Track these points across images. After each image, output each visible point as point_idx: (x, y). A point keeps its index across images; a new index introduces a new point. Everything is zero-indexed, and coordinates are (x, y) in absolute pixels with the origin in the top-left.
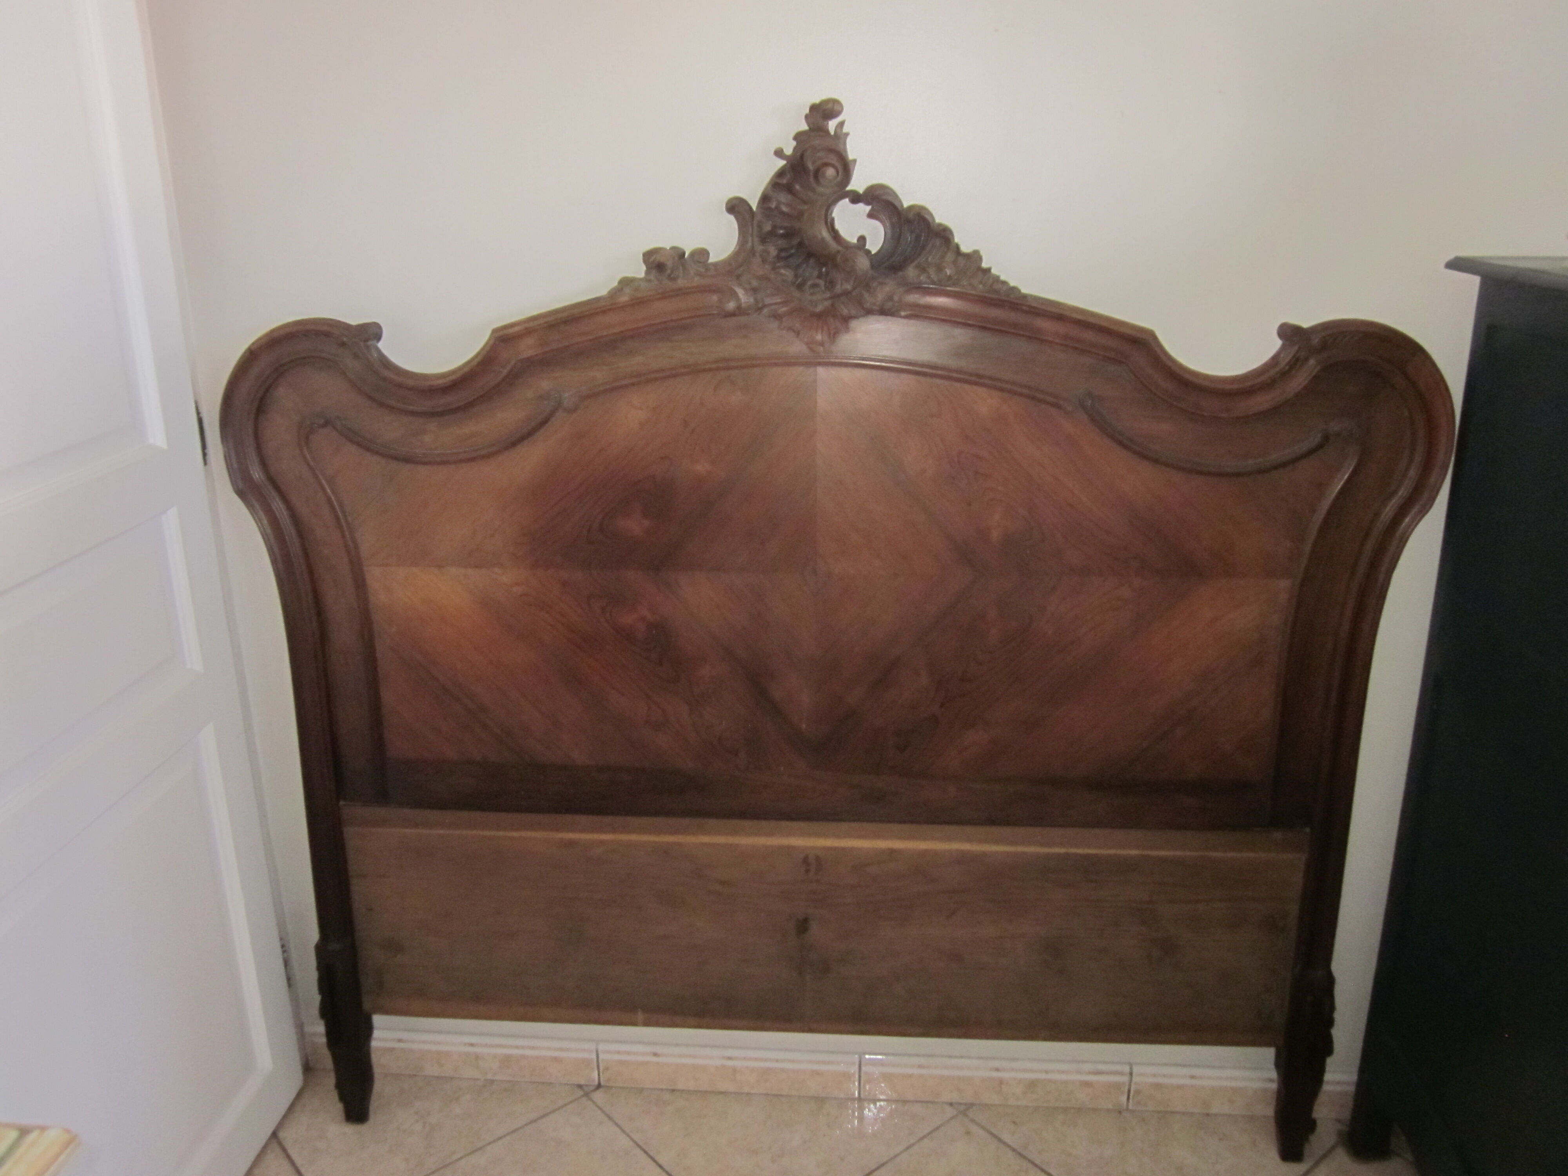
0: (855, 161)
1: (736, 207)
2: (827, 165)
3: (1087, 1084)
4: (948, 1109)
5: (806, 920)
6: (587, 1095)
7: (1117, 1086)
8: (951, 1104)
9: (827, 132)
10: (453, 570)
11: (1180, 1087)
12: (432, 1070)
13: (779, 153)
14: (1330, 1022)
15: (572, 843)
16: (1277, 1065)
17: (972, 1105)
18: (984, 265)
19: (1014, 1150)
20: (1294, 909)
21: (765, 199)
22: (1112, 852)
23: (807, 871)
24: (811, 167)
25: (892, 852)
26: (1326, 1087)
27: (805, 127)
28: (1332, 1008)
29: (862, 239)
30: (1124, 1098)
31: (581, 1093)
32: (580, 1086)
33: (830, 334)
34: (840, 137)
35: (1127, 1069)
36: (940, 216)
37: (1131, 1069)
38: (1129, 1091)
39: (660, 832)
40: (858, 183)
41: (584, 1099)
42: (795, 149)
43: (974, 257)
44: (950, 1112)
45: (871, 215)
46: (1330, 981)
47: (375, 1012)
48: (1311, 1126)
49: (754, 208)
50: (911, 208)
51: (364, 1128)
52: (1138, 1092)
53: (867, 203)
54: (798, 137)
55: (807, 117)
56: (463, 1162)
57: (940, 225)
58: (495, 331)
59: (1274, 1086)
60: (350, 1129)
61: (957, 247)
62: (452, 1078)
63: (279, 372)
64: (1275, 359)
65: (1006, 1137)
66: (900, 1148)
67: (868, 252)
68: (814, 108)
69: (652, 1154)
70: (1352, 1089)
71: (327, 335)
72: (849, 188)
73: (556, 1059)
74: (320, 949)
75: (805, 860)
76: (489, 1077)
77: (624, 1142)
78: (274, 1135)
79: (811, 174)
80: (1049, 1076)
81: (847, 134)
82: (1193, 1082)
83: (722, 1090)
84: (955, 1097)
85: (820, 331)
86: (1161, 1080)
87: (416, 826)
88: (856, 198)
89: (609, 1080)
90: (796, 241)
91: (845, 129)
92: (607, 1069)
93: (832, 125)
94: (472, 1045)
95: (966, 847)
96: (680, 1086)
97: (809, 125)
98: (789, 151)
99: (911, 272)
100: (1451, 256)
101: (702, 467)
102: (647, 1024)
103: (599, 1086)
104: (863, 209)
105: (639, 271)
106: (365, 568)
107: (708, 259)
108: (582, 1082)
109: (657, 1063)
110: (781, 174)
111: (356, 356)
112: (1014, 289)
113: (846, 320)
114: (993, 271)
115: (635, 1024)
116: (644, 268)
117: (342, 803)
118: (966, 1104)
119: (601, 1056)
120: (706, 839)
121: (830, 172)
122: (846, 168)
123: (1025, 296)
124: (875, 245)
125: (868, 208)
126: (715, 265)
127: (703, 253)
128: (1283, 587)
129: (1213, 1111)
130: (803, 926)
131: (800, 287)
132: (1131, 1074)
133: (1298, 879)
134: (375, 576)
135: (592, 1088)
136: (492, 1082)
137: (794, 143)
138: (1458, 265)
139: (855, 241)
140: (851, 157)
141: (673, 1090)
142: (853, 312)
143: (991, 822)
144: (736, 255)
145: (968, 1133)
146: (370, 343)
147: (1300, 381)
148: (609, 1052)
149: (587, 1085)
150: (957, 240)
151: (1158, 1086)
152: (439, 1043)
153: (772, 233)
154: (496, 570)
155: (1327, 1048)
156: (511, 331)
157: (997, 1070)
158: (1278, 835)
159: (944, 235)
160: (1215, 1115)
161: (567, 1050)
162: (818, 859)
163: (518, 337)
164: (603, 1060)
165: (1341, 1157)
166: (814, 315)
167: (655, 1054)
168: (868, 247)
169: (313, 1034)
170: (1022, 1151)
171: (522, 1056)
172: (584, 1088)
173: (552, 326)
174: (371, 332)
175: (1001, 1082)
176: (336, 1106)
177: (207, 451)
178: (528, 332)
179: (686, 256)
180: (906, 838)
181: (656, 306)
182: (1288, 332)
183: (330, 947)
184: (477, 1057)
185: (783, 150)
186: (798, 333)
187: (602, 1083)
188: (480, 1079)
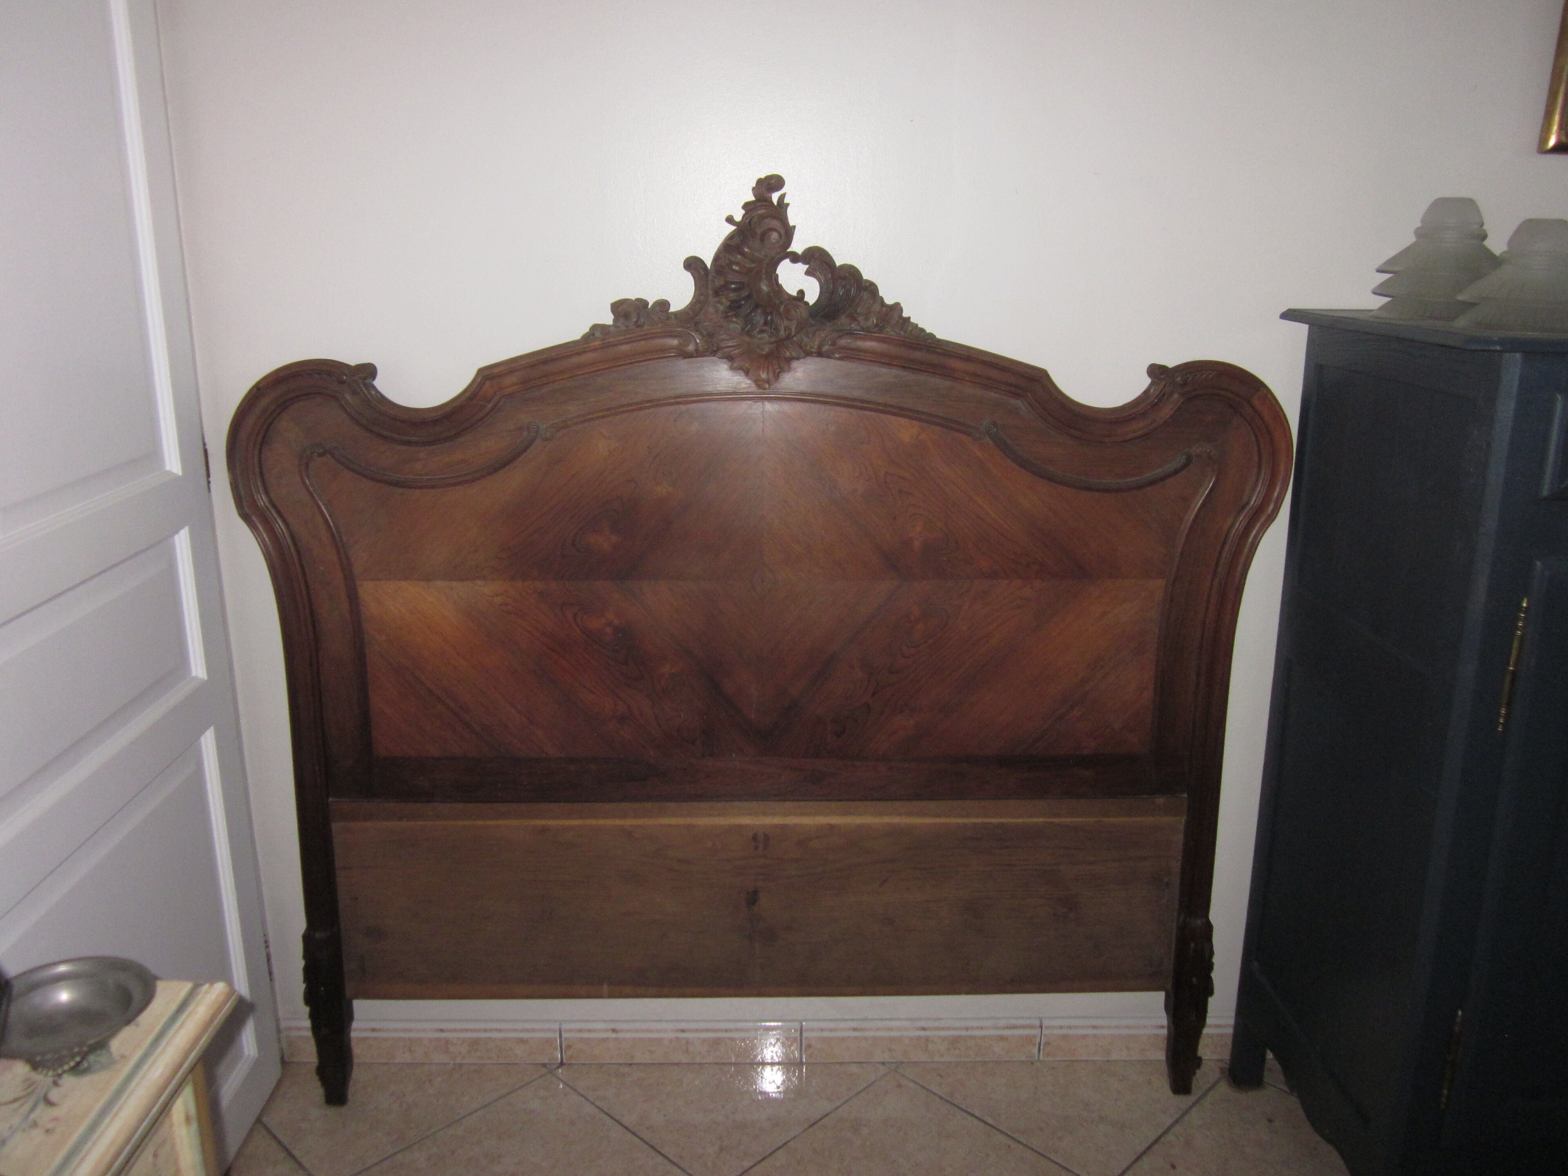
0: (794, 227)
1: (693, 264)
2: (772, 230)
3: (1002, 1038)
4: (881, 1067)
5: (755, 892)
6: (551, 1072)
7: (1029, 1039)
8: (883, 1063)
9: (772, 202)
10: (439, 583)
11: (1084, 1037)
12: (401, 1057)
13: (730, 220)
14: (1210, 967)
15: (544, 830)
16: (1167, 1007)
17: (902, 1063)
18: (905, 315)
19: (941, 1098)
20: (1176, 866)
21: (716, 258)
22: (1020, 820)
23: (756, 848)
24: (759, 231)
25: (831, 827)
27: (752, 198)
28: (1212, 954)
29: (801, 293)
30: (1036, 1051)
31: (544, 1071)
32: (544, 1065)
33: (775, 373)
34: (782, 206)
35: (1037, 1023)
36: (867, 275)
37: (1041, 1019)
38: (1040, 1044)
39: (624, 816)
40: (798, 246)
41: (550, 1077)
42: (744, 216)
43: (897, 308)
44: (883, 1070)
45: (808, 273)
46: (1209, 927)
47: (357, 997)
48: (1198, 1062)
49: (709, 266)
50: (843, 267)
51: (343, 1110)
52: (1047, 1044)
53: (805, 263)
54: (747, 206)
55: (753, 189)
56: (440, 1134)
57: (867, 281)
58: (481, 371)
59: (1165, 1032)
60: (332, 1112)
61: (882, 298)
62: (423, 1064)
63: (283, 406)
64: (1146, 392)
65: (934, 1088)
66: (842, 1101)
67: (807, 304)
68: (760, 182)
69: (617, 1118)
70: (1230, 1031)
71: (329, 374)
72: (789, 250)
73: (522, 1041)
74: (308, 939)
75: (755, 838)
76: (458, 1061)
77: (589, 1109)
78: (259, 1120)
79: (758, 237)
80: (970, 1033)
81: (788, 205)
82: (1095, 1032)
83: (676, 1061)
84: (886, 1057)
85: (766, 371)
86: (1067, 1032)
87: (400, 819)
88: (795, 258)
89: (571, 1057)
90: (745, 293)
91: (786, 201)
92: (569, 1047)
93: (775, 197)
94: (442, 1030)
95: (896, 820)
96: (637, 1060)
97: (755, 196)
98: (738, 218)
99: (843, 320)
100: (1284, 309)
101: (663, 489)
102: (611, 996)
103: (562, 1064)
104: (802, 267)
105: (608, 319)
106: (358, 583)
107: (669, 310)
108: (546, 1061)
109: (616, 1039)
110: (731, 237)
111: (355, 393)
112: (931, 336)
113: (789, 360)
114: (912, 320)
115: (601, 997)
116: (612, 317)
117: (331, 799)
118: (896, 1063)
119: (564, 1035)
120: (666, 821)
121: (774, 236)
122: (788, 233)
123: (939, 341)
124: (812, 295)
125: (806, 267)
126: (676, 314)
127: (663, 305)
128: (1158, 585)
129: (1114, 1057)
130: (753, 898)
131: (749, 334)
132: (1041, 1027)
133: (1179, 839)
134: (367, 590)
135: (555, 1066)
136: (461, 1065)
137: (743, 212)
138: (1290, 315)
139: (795, 294)
140: (791, 224)
141: (631, 1064)
142: (794, 354)
143: (918, 797)
144: (692, 305)
145: (900, 1086)
146: (368, 381)
147: (1166, 412)
148: (570, 1030)
149: (549, 1064)
150: (881, 293)
151: (1064, 1037)
152: (411, 1030)
153: (725, 286)
154: (478, 582)
155: (1208, 989)
156: (496, 370)
157: (924, 1029)
158: (1160, 800)
159: (871, 289)
160: (1115, 1061)
161: (533, 1030)
162: (767, 837)
163: (500, 375)
164: (566, 1039)
165: (1224, 1088)
166: (761, 356)
167: (614, 1031)
168: (806, 299)
169: (289, 1029)
170: (949, 1098)
171: (490, 1039)
172: (548, 1066)
173: (532, 366)
174: (368, 371)
175: (927, 1039)
176: (316, 1090)
177: (211, 479)
178: (512, 372)
179: (649, 306)
180: (845, 814)
181: (625, 348)
182: (1156, 371)
183: (318, 935)
184: (447, 1042)
185: (733, 217)
186: (747, 373)
187: (564, 1061)
188: (450, 1063)
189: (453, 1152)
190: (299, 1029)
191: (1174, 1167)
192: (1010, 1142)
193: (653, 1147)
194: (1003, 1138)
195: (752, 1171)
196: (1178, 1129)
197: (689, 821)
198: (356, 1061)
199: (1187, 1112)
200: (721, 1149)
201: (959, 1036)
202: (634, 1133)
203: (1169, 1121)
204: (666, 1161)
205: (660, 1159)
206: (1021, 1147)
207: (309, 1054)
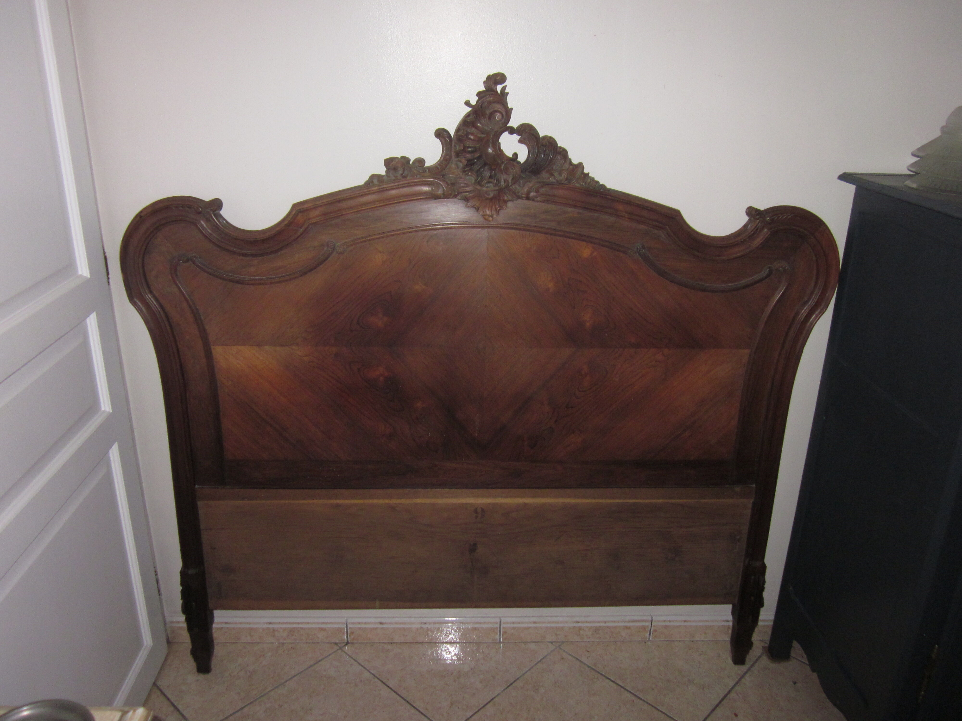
0: (512, 109)
1: (441, 134)
2: (496, 111)
3: (627, 628)
4: (550, 645)
5: (475, 545)
6: (341, 648)
7: (644, 628)
8: (552, 643)
9: (497, 92)
10: (267, 348)
11: (679, 627)
12: (246, 639)
13: (467, 103)
14: (763, 589)
15: (338, 506)
16: (733, 613)
17: (563, 642)
18: (586, 171)
19: (589, 667)
20: (745, 529)
21: (458, 130)
22: (647, 501)
23: (476, 517)
24: (488, 112)
25: (525, 504)
26: (760, 623)
27: (483, 88)
28: (764, 582)
29: (515, 155)
30: (648, 634)
31: (336, 648)
32: (336, 644)
33: (496, 210)
34: (504, 94)
35: (650, 618)
36: (561, 143)
37: (652, 617)
38: (650, 631)
39: (391, 498)
40: (514, 123)
41: (340, 651)
42: (477, 102)
43: (580, 166)
44: (552, 647)
45: (520, 141)
46: (764, 568)
47: (216, 609)
48: (750, 645)
49: (452, 136)
50: (545, 137)
51: (209, 676)
52: (655, 631)
53: (518, 134)
54: (479, 94)
55: (484, 82)
56: (272, 693)
57: (561, 148)
58: (295, 206)
59: (731, 624)
60: (201, 677)
61: (570, 160)
62: (259, 643)
63: (158, 229)
64: (745, 226)
65: (584, 659)
66: (527, 669)
67: (519, 162)
68: (489, 78)
69: (384, 681)
71: (190, 207)
72: (508, 125)
73: (322, 629)
74: (183, 574)
75: (476, 511)
76: (281, 641)
77: (367, 675)
78: (155, 684)
79: (487, 116)
80: (607, 624)
81: (508, 93)
82: (686, 624)
83: (420, 641)
84: (554, 638)
85: (490, 209)
86: (668, 624)
87: (243, 499)
88: (512, 131)
89: (354, 639)
90: (477, 155)
91: (507, 91)
92: (352, 633)
93: (499, 88)
94: (270, 623)
95: (567, 501)
96: (395, 641)
97: (485, 87)
98: (473, 102)
99: (544, 175)
100: (840, 173)
101: (419, 287)
102: (381, 608)
103: (348, 643)
104: (516, 137)
105: (382, 170)
106: (212, 347)
107: (424, 165)
108: (338, 642)
109: (382, 628)
110: (468, 115)
111: (208, 220)
112: (603, 186)
113: (506, 202)
114: (590, 175)
115: (374, 608)
116: (385, 169)
117: (197, 486)
118: (559, 642)
119: (349, 626)
120: (418, 501)
121: (498, 116)
122: (508, 112)
123: (609, 190)
124: (522, 157)
126: (429, 168)
127: (421, 161)
128: (745, 354)
129: (696, 638)
130: (473, 548)
131: (479, 183)
132: (652, 621)
133: (748, 512)
134: (218, 351)
135: (344, 644)
136: (283, 644)
137: (477, 98)
138: (845, 177)
139: (510, 156)
141: (392, 643)
142: (510, 197)
143: (580, 486)
144: (440, 163)
145: (563, 658)
146: (217, 212)
147: (758, 241)
148: (353, 623)
149: (340, 643)
150: (570, 156)
151: (666, 627)
152: (250, 623)
153: (464, 150)
154: (294, 347)
155: (760, 603)
156: (306, 206)
157: (578, 622)
158: (738, 489)
159: (564, 153)
160: (697, 641)
161: (329, 623)
162: (483, 510)
163: (309, 209)
164: (350, 628)
165: (765, 661)
166: (487, 199)
167: (381, 623)
168: (519, 159)
169: (172, 622)
170: (594, 668)
171: (302, 628)
172: (339, 644)
173: (330, 204)
174: (217, 204)
175: (580, 629)
176: (191, 664)
177: (110, 276)
178: (315, 208)
179: (411, 163)
180: (533, 497)
181: (394, 192)
182: (752, 212)
183: (190, 572)
184: (274, 630)
185: (469, 101)
186: (477, 209)
187: (349, 641)
188: (275, 643)
189: (281, 706)
190: (178, 622)
191: (736, 715)
192: (633, 698)
193: (408, 702)
194: (628, 695)
195: (472, 719)
196: (737, 688)
197: (433, 501)
198: (215, 642)
199: (742, 677)
200: (452, 704)
201: (600, 627)
202: (396, 693)
203: (731, 683)
204: (417, 713)
205: (413, 711)
206: (641, 702)
207: (185, 638)
